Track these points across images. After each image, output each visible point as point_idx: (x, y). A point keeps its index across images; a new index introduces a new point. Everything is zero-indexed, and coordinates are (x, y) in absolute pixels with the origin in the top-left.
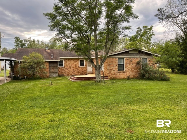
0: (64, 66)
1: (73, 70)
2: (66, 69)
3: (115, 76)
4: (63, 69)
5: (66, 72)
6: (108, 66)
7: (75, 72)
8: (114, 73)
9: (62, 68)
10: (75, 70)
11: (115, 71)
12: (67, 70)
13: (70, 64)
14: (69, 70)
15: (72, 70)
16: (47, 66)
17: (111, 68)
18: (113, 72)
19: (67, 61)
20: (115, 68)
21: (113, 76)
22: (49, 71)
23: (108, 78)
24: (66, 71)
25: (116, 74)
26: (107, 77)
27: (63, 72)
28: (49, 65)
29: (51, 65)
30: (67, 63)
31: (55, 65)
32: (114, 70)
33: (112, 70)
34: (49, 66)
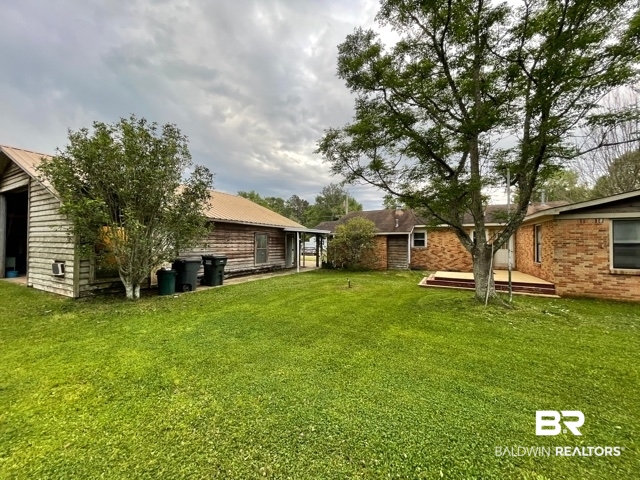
0: (426, 245)
1: (452, 256)
2: (432, 252)
3: (592, 286)
4: (424, 252)
5: (432, 261)
6: (556, 247)
7: (456, 262)
8: (591, 277)
9: (423, 250)
10: (456, 256)
11: (595, 270)
12: (433, 256)
13: (444, 241)
14: (440, 256)
15: (448, 257)
16: (382, 245)
17: (573, 257)
18: (580, 270)
19: (436, 234)
20: (596, 258)
21: (582, 288)
22: (388, 255)
23: (554, 293)
24: (431, 259)
25: (597, 280)
26: (553, 287)
27: (424, 259)
28: (388, 244)
29: (392, 242)
30: (436, 239)
31: (401, 243)
32: (587, 264)
33: (575, 263)
34: (388, 246)
